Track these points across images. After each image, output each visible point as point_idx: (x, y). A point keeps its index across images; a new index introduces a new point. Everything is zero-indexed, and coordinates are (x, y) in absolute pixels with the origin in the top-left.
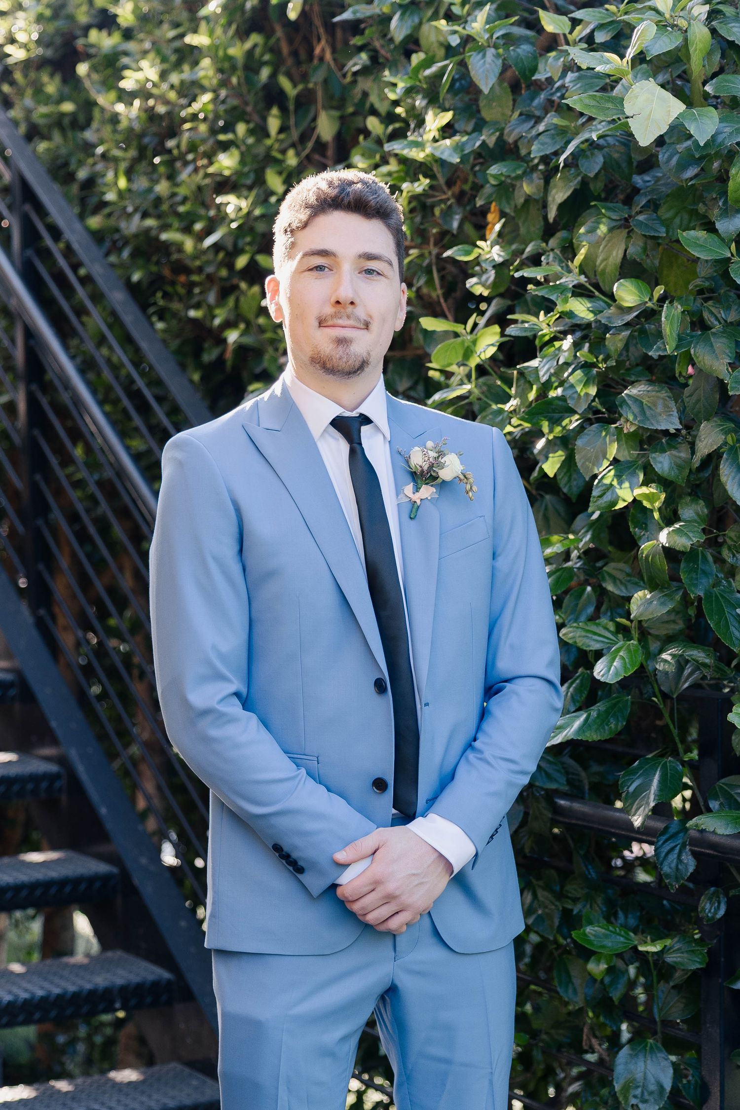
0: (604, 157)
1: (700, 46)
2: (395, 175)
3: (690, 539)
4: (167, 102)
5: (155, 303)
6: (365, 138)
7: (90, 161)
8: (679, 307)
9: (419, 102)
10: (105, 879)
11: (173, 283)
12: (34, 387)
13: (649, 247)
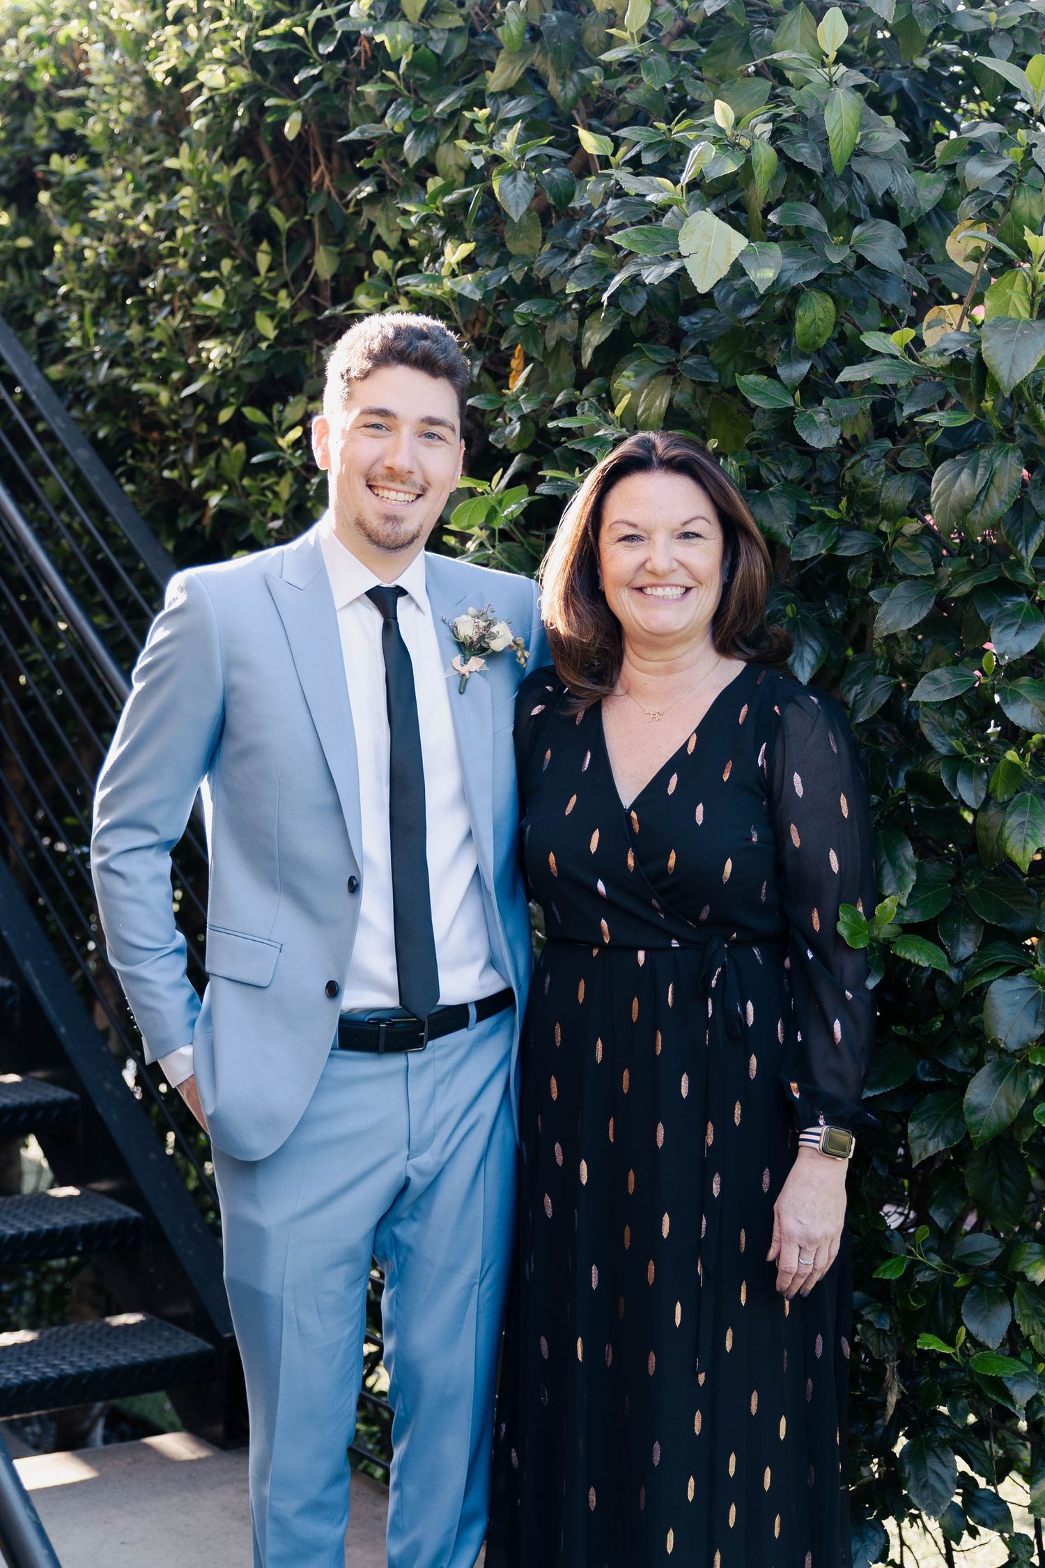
0: (648, 295)
1: (765, 167)
4: (141, 235)
5: (124, 463)
6: (370, 275)
7: (51, 303)
8: (734, 462)
9: (438, 232)
10: (64, 1105)
11: (144, 441)
13: (698, 395)
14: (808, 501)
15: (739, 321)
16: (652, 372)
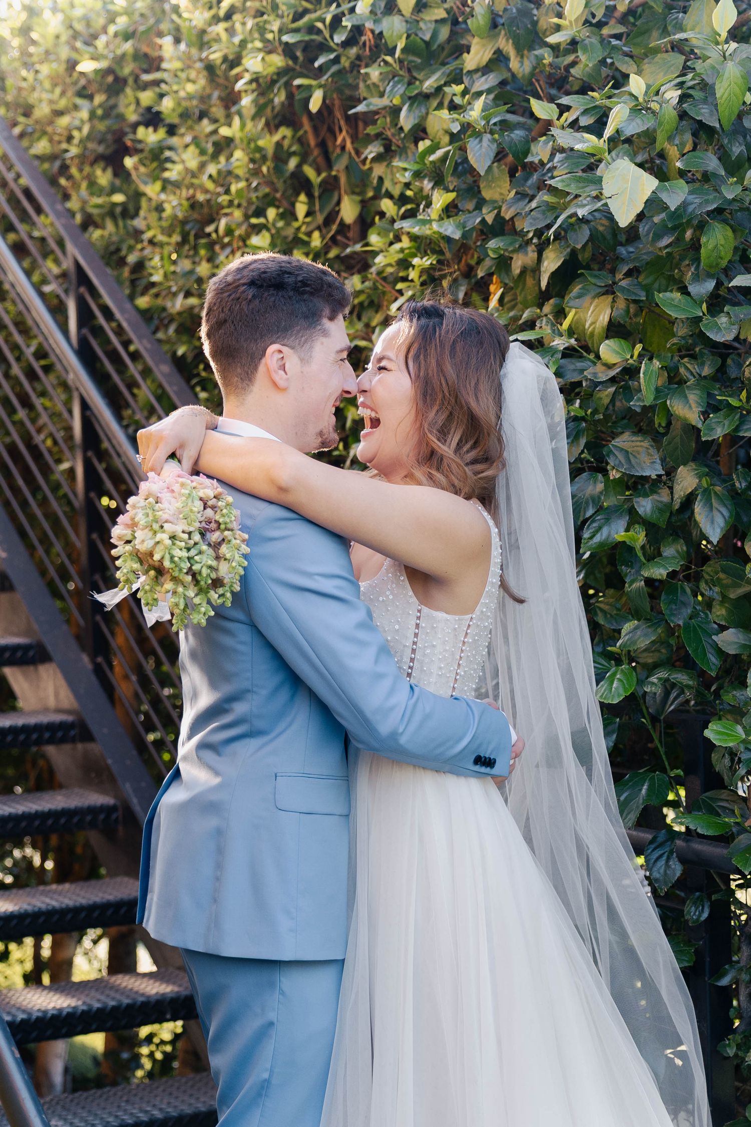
0: (590, 231)
1: (669, 126)
2: (407, 251)
3: (667, 569)
5: (198, 375)
6: (380, 219)
7: (139, 246)
8: (658, 363)
9: (427, 185)
12: (90, 454)
13: (632, 310)
14: (716, 393)
15: (659, 249)
16: (593, 293)
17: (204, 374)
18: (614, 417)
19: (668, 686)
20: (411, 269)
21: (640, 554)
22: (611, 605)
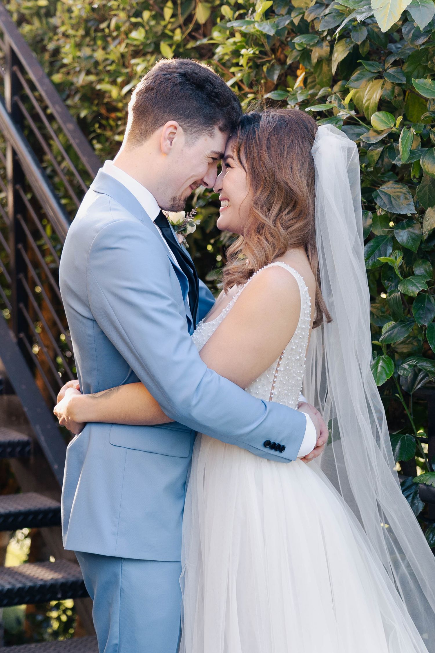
0: (368, 31)
2: (239, 44)
3: (418, 288)
5: (94, 131)
6: (221, 20)
7: (56, 38)
8: (414, 131)
11: (107, 119)
12: (18, 187)
13: (396, 91)
15: (417, 46)
16: (368, 78)
17: (99, 131)
18: (382, 170)
19: (416, 372)
20: (241, 57)
21: (398, 272)
22: (377, 309)
